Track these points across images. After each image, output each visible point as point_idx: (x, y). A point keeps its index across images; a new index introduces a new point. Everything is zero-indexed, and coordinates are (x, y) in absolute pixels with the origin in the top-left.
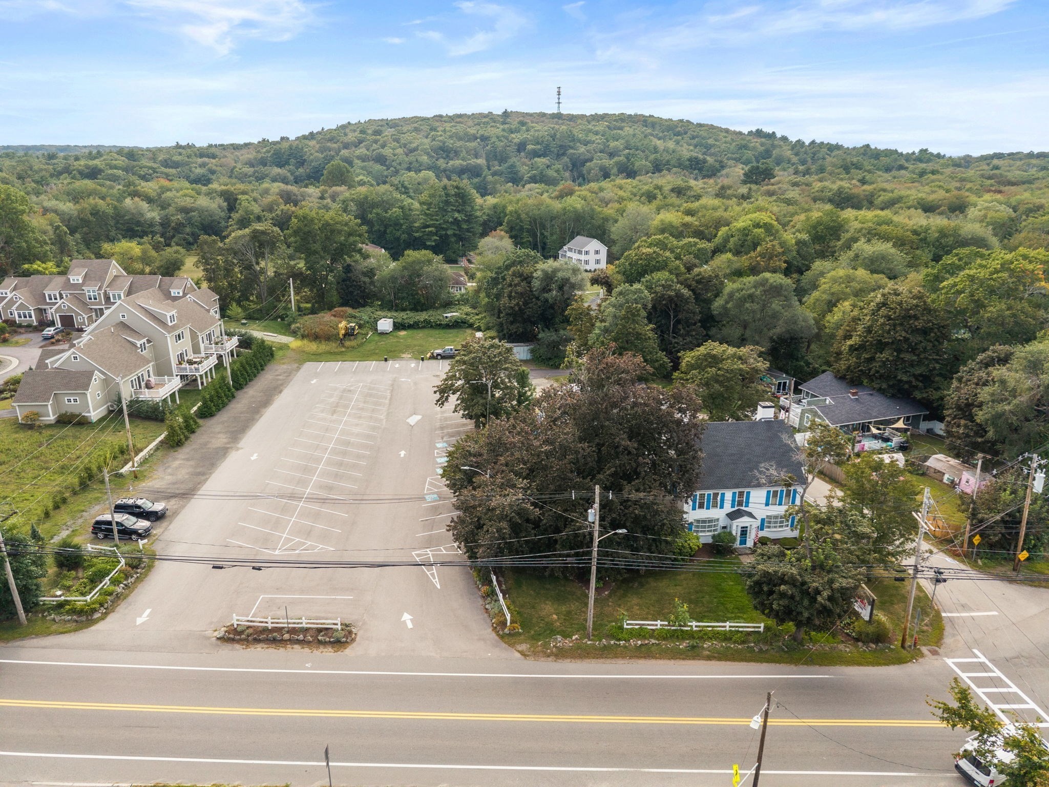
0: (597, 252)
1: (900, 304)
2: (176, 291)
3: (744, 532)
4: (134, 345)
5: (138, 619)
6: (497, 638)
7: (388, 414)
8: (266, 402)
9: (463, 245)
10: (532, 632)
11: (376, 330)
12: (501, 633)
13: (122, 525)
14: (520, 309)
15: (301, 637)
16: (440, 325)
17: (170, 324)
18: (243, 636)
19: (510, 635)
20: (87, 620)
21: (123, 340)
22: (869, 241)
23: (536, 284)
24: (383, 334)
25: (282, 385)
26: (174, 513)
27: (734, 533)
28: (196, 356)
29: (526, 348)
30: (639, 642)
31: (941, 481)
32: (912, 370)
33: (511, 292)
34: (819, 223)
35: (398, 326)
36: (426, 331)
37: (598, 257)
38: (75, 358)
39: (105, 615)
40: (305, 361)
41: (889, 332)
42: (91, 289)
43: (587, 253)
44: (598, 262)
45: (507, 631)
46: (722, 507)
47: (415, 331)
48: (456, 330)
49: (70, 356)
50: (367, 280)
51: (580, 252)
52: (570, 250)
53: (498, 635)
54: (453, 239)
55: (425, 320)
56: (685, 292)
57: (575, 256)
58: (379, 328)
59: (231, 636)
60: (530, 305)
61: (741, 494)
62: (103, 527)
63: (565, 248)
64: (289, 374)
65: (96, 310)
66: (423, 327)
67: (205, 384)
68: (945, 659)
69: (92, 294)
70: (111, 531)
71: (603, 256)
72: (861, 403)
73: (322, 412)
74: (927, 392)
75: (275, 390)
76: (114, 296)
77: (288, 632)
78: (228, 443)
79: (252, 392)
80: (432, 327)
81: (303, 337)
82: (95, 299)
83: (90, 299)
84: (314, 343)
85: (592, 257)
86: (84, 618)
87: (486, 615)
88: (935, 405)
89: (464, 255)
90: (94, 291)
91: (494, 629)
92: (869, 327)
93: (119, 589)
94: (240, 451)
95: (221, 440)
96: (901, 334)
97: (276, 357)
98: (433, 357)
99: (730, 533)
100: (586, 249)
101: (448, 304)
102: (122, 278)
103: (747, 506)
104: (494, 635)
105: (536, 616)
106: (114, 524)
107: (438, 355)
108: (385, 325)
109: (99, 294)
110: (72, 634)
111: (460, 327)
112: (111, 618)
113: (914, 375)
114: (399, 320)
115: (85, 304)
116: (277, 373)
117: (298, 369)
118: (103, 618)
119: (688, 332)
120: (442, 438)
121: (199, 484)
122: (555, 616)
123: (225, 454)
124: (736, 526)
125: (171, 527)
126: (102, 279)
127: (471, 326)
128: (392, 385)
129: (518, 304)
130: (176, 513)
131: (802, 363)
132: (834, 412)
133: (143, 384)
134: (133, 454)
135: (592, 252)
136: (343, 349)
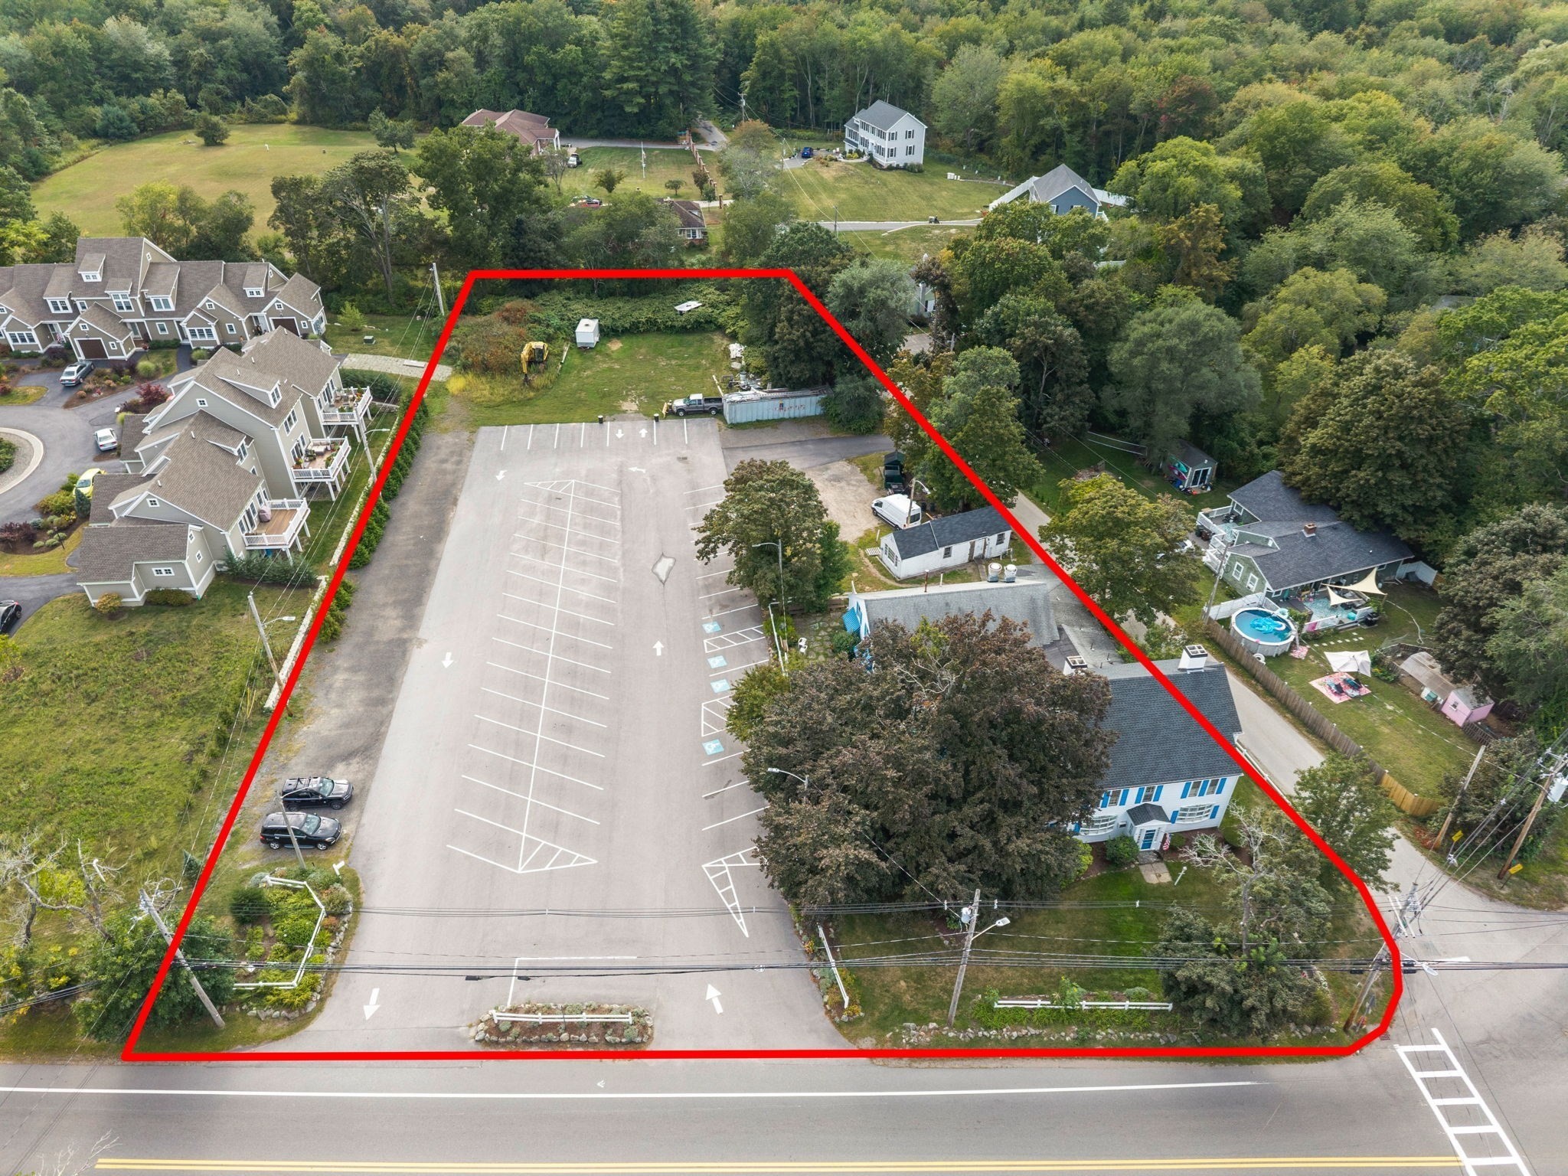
0: (909, 135)
1: (1399, 396)
2: (254, 290)
3: (1150, 835)
4: (229, 454)
5: (366, 1008)
6: (832, 1027)
7: (624, 554)
8: (437, 531)
9: (685, 109)
10: (877, 1014)
11: (574, 340)
12: (837, 1019)
13: (303, 833)
14: (807, 342)
15: (583, 1037)
16: (672, 327)
17: (274, 406)
18: (509, 1038)
19: (849, 1023)
20: (301, 1015)
21: (213, 449)
22: (1362, 199)
23: (833, 305)
24: (585, 349)
25: (453, 484)
26: (362, 790)
27: (1136, 838)
28: (317, 441)
29: (815, 399)
30: (1015, 1034)
31: (1418, 695)
32: (1400, 498)
33: (792, 312)
34: (1280, 131)
35: (607, 333)
36: (653, 340)
37: (910, 142)
38: (153, 503)
39: (322, 1001)
40: (478, 426)
41: (1375, 439)
42: (119, 293)
43: (893, 137)
44: (910, 151)
45: (844, 1017)
46: (1123, 803)
47: (634, 339)
48: (698, 337)
49: (144, 501)
50: (550, 246)
51: (881, 135)
52: (865, 127)
53: (834, 1023)
54: (668, 101)
55: (649, 320)
56: (1069, 333)
57: (873, 140)
58: (579, 340)
59: (494, 1038)
60: (822, 336)
61: (1149, 789)
62: (277, 836)
63: (856, 120)
64: (461, 455)
65: (132, 324)
66: (647, 331)
67: (339, 489)
68: (1396, 1046)
69: (122, 300)
70: (289, 841)
71: (919, 142)
72: (1318, 545)
73: (526, 550)
74: (1416, 530)
75: (445, 499)
76: (157, 302)
77: (566, 1030)
78: (403, 630)
79: (410, 507)
80: (659, 329)
81: (466, 368)
82: (129, 308)
83: (121, 308)
84: (483, 379)
85: (901, 144)
86: (296, 1014)
87: (814, 986)
88: (1425, 549)
89: (688, 126)
90: (124, 296)
91: (828, 1012)
92: (1346, 422)
93: (329, 958)
94: (425, 646)
95: (389, 624)
96: (1394, 446)
97: (433, 414)
98: (673, 413)
99: (1132, 839)
100: (891, 130)
101: (682, 281)
102: (163, 268)
103: (1156, 799)
104: (828, 1021)
105: (879, 983)
106: (291, 832)
107: (680, 410)
108: (587, 331)
109: (134, 301)
110: (288, 1038)
111: (704, 330)
112: (331, 1006)
113: (1404, 508)
114: (609, 322)
115: (116, 318)
116: (442, 455)
117: (472, 443)
118: (319, 1009)
119: (1068, 396)
120: (711, 611)
121: (382, 723)
122: (903, 983)
123: (404, 653)
124: (1139, 832)
125: (364, 820)
126: (133, 274)
127: (721, 328)
128: (620, 483)
129: (803, 335)
130: (365, 790)
131: (1235, 445)
132: (1278, 564)
133: (255, 518)
134: (274, 666)
135: (901, 135)
136: (532, 394)
